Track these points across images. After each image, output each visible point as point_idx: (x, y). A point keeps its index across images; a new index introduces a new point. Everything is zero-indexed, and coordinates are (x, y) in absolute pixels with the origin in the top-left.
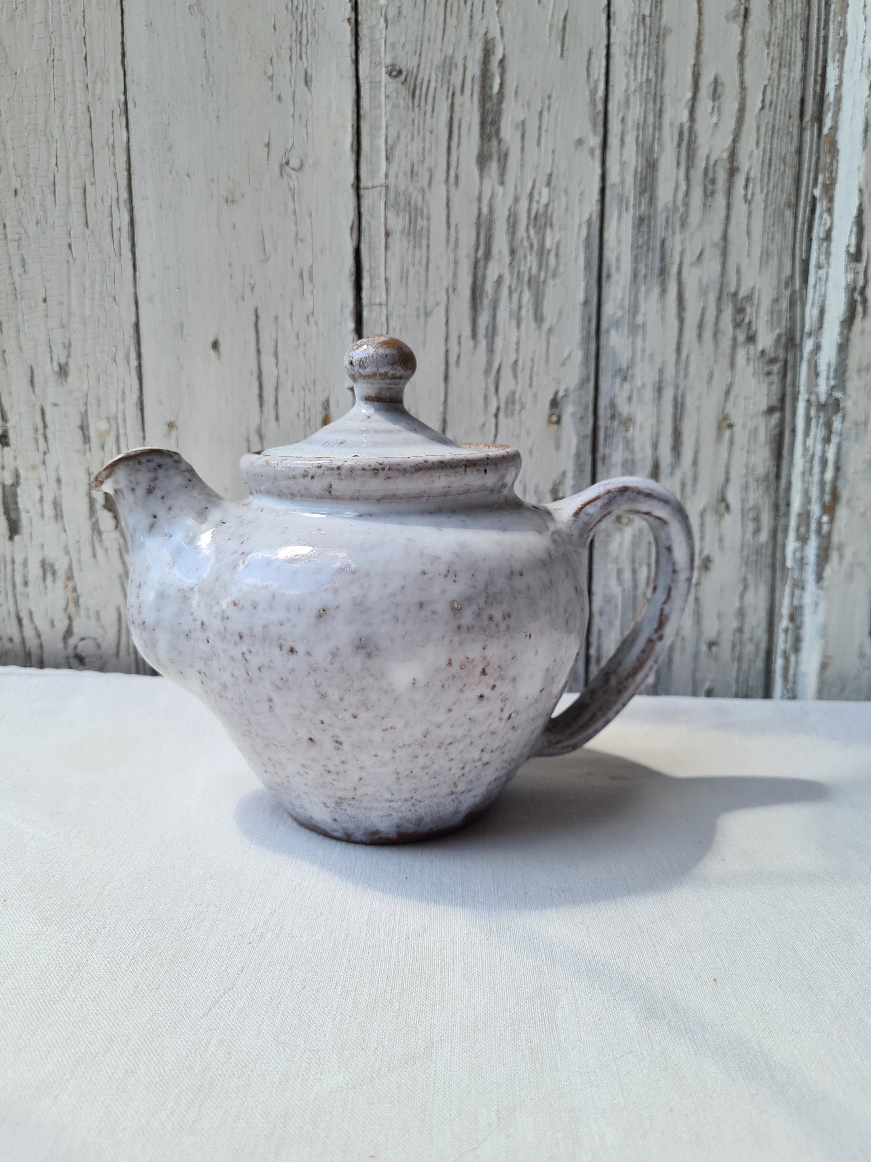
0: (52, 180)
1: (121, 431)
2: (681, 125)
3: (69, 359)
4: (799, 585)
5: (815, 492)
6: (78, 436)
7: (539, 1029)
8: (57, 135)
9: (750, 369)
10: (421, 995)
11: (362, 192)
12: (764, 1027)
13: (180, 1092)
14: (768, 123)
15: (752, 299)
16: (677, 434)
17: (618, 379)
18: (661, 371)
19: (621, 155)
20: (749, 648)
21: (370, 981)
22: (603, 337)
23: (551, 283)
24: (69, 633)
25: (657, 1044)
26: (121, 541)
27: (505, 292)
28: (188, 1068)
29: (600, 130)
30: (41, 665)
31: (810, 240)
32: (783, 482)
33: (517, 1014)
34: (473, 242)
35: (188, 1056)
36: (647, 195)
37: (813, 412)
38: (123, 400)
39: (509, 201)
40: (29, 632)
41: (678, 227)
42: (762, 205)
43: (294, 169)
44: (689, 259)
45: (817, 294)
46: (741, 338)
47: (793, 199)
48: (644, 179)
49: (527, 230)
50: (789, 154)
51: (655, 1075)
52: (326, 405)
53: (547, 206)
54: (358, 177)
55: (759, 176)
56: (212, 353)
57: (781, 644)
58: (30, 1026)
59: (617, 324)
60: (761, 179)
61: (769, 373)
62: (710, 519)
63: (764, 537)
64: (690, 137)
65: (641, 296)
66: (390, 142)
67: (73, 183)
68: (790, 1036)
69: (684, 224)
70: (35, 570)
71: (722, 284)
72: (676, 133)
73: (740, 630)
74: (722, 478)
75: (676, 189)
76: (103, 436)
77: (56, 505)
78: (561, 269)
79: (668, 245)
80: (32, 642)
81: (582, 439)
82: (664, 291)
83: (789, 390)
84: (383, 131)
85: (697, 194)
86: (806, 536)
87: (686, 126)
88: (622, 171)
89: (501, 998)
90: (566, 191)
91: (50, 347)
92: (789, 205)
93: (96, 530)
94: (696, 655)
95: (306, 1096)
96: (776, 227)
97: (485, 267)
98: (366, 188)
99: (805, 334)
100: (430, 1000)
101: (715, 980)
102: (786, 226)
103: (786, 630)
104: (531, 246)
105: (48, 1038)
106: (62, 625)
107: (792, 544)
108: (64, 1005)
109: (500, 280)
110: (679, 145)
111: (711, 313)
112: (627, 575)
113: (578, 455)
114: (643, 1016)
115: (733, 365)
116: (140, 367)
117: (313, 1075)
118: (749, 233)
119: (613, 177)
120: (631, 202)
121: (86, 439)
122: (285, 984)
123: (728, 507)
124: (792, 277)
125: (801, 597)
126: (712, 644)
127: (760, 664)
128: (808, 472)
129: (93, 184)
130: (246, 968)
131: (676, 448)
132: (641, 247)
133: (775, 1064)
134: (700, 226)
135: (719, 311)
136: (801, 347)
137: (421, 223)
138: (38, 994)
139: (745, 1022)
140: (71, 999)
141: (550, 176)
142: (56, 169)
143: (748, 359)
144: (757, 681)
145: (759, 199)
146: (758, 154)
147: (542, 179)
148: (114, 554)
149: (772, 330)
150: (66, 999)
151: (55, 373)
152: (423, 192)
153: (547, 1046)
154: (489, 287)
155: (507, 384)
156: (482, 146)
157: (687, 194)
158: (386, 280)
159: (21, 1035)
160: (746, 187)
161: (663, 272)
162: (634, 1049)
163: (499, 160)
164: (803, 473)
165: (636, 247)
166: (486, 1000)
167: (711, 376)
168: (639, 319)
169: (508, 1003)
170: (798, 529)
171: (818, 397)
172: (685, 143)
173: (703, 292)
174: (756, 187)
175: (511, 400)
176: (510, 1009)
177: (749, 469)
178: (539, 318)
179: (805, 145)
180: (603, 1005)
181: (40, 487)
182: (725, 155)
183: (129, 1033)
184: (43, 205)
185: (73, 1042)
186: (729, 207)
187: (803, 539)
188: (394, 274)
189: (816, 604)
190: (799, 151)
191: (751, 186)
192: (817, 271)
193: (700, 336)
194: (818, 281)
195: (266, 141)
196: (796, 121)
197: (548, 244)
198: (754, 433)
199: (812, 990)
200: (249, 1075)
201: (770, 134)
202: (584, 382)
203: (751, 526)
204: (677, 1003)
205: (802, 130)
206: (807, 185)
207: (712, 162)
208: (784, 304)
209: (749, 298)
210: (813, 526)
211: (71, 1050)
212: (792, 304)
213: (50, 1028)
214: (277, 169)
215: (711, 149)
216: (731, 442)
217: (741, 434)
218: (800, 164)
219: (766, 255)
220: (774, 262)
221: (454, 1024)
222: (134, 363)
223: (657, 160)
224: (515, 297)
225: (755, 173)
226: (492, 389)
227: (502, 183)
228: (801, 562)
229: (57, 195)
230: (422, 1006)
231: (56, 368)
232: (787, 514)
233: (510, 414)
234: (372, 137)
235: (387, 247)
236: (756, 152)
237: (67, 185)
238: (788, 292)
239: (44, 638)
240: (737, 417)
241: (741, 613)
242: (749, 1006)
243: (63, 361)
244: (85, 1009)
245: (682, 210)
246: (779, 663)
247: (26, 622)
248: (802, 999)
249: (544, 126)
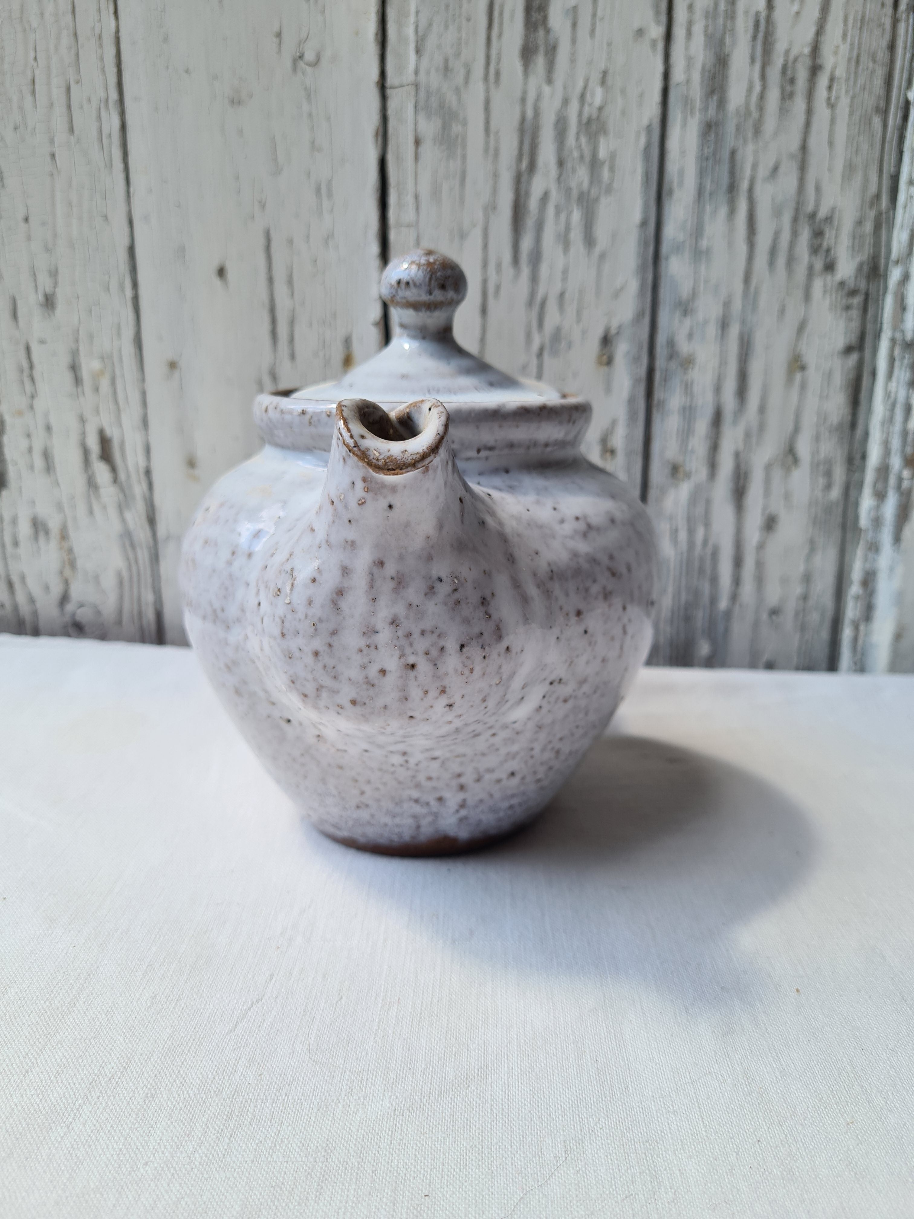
0: (30, 77)
1: (118, 373)
2: (757, 14)
3: (56, 289)
4: (874, 548)
5: (896, 443)
6: (68, 377)
7: (605, 1047)
8: (35, 23)
9: (827, 302)
10: (472, 1007)
11: (389, 92)
12: (855, 1043)
13: (208, 1120)
14: (857, 12)
15: (831, 222)
16: (743, 377)
17: (678, 314)
18: (727, 305)
19: (687, 48)
20: (814, 617)
21: (414, 991)
22: (663, 264)
23: (604, 201)
24: (64, 599)
25: (739, 1065)
26: (121, 496)
27: (551, 211)
28: (215, 1092)
29: (664, 18)
30: (36, 632)
31: (901, 153)
32: (859, 432)
33: (579, 1029)
34: (515, 152)
35: (214, 1078)
36: (715, 98)
37: (897, 352)
38: (119, 335)
39: (557, 103)
40: (21, 598)
41: (750, 135)
42: (847, 110)
43: (309, 64)
44: (763, 172)
45: (907, 216)
46: (819, 265)
47: (882, 104)
48: (714, 77)
49: (577, 139)
50: (880, 50)
51: (738, 1101)
52: (347, 342)
53: (601, 109)
54: (383, 74)
55: (844, 75)
56: (217, 281)
57: (851, 611)
58: (37, 1043)
59: (678, 248)
60: (847, 80)
61: (848, 308)
62: (777, 474)
63: (836, 493)
64: (767, 28)
65: (707, 218)
66: (421, 33)
67: (55, 81)
68: (885, 1054)
69: (757, 131)
70: (24, 529)
71: (798, 203)
72: (751, 24)
73: (805, 597)
74: (791, 427)
75: (750, 90)
76: (96, 377)
77: (47, 455)
78: (615, 185)
79: (739, 157)
80: (25, 609)
81: (636, 381)
82: (732, 212)
83: (869, 327)
84: (412, 19)
85: (774, 95)
86: (883, 493)
87: (763, 15)
88: (689, 67)
89: (561, 1010)
90: (623, 91)
91: (35, 274)
92: (877, 110)
93: (92, 484)
94: (756, 624)
95: (348, 1125)
96: (861, 138)
97: (529, 182)
98: (392, 88)
99: (890, 262)
100: (482, 1013)
101: (798, 990)
102: (873, 136)
103: (857, 598)
104: (582, 157)
105: (57, 1057)
106: (56, 590)
107: (867, 502)
108: (74, 1019)
109: (545, 198)
110: (755, 38)
111: (785, 236)
112: (683, 536)
113: (631, 401)
114: (720, 1031)
115: (807, 297)
116: (136, 299)
117: (355, 1100)
118: (831, 143)
119: (678, 75)
120: (698, 104)
121: (78, 381)
122: (319, 994)
123: (796, 461)
124: (878, 196)
125: (874, 560)
126: (775, 612)
127: (825, 635)
128: (890, 420)
129: (78, 82)
130: (276, 975)
131: (742, 392)
132: (707, 159)
133: (871, 1087)
134: (776, 134)
135: (795, 234)
136: (886, 278)
137: (456, 128)
138: (45, 1006)
139: (834, 1038)
140: (81, 1011)
141: (605, 73)
142: (35, 64)
143: (825, 292)
144: (821, 651)
145: (844, 104)
146: (844, 49)
147: (595, 77)
148: (112, 512)
149: (853, 257)
150: (76, 1012)
151: (41, 305)
152: (457, 91)
153: (615, 1067)
154: (533, 204)
155: (552, 318)
156: (527, 38)
157: (762, 96)
158: (416, 197)
159: (27, 1054)
160: (830, 88)
161: (732, 188)
162: (713, 1070)
163: (546, 53)
164: (883, 423)
165: (702, 159)
166: (544, 1013)
167: (782, 311)
168: (704, 243)
169: (569, 1016)
170: (875, 484)
171: (903, 335)
172: (761, 35)
173: (777, 213)
174: (841, 89)
175: (557, 336)
176: (571, 1023)
177: (823, 417)
178: (589, 240)
179: (898, 38)
180: (674, 1018)
181: (29, 436)
182: (807, 50)
183: (148, 1051)
184: (21, 108)
185: (85, 1061)
186: (809, 112)
187: (880, 496)
188: (425, 189)
189: (892, 569)
190: (892, 47)
191: (835, 87)
192: (908, 189)
193: (772, 263)
194: (909, 200)
195: (276, 28)
196: (889, 10)
197: (602, 153)
198: (829, 375)
199: (905, 1001)
200: (284, 1100)
201: (859, 27)
202: (639, 316)
203: (821, 481)
204: (757, 1017)
205: (895, 22)
206: (900, 88)
207: (791, 57)
208: (868, 227)
209: (829, 219)
210: (892, 481)
211: (83, 1070)
212: (877, 227)
213: (59, 1045)
214: (288, 64)
215: (791, 43)
216: (803, 387)
217: (814, 377)
218: (892, 62)
219: (850, 168)
220: (858, 178)
221: (510, 1040)
222: (129, 293)
223: (728, 55)
224: (563, 217)
225: (840, 72)
226: (535, 323)
227: (549, 81)
228: (877, 522)
229: (37, 95)
230: (473, 1020)
231: (41, 298)
232: (862, 469)
233: (555, 353)
234: (400, 25)
235: (417, 157)
236: (842, 47)
237: (49, 84)
238: (872, 214)
239: (39, 605)
240: (811, 358)
241: (807, 578)
242: (837, 1019)
243: (49, 290)
244: (98, 1023)
245: (755, 115)
246: (847, 633)
247: (18, 586)
248: (896, 1012)
249: (599, 13)
